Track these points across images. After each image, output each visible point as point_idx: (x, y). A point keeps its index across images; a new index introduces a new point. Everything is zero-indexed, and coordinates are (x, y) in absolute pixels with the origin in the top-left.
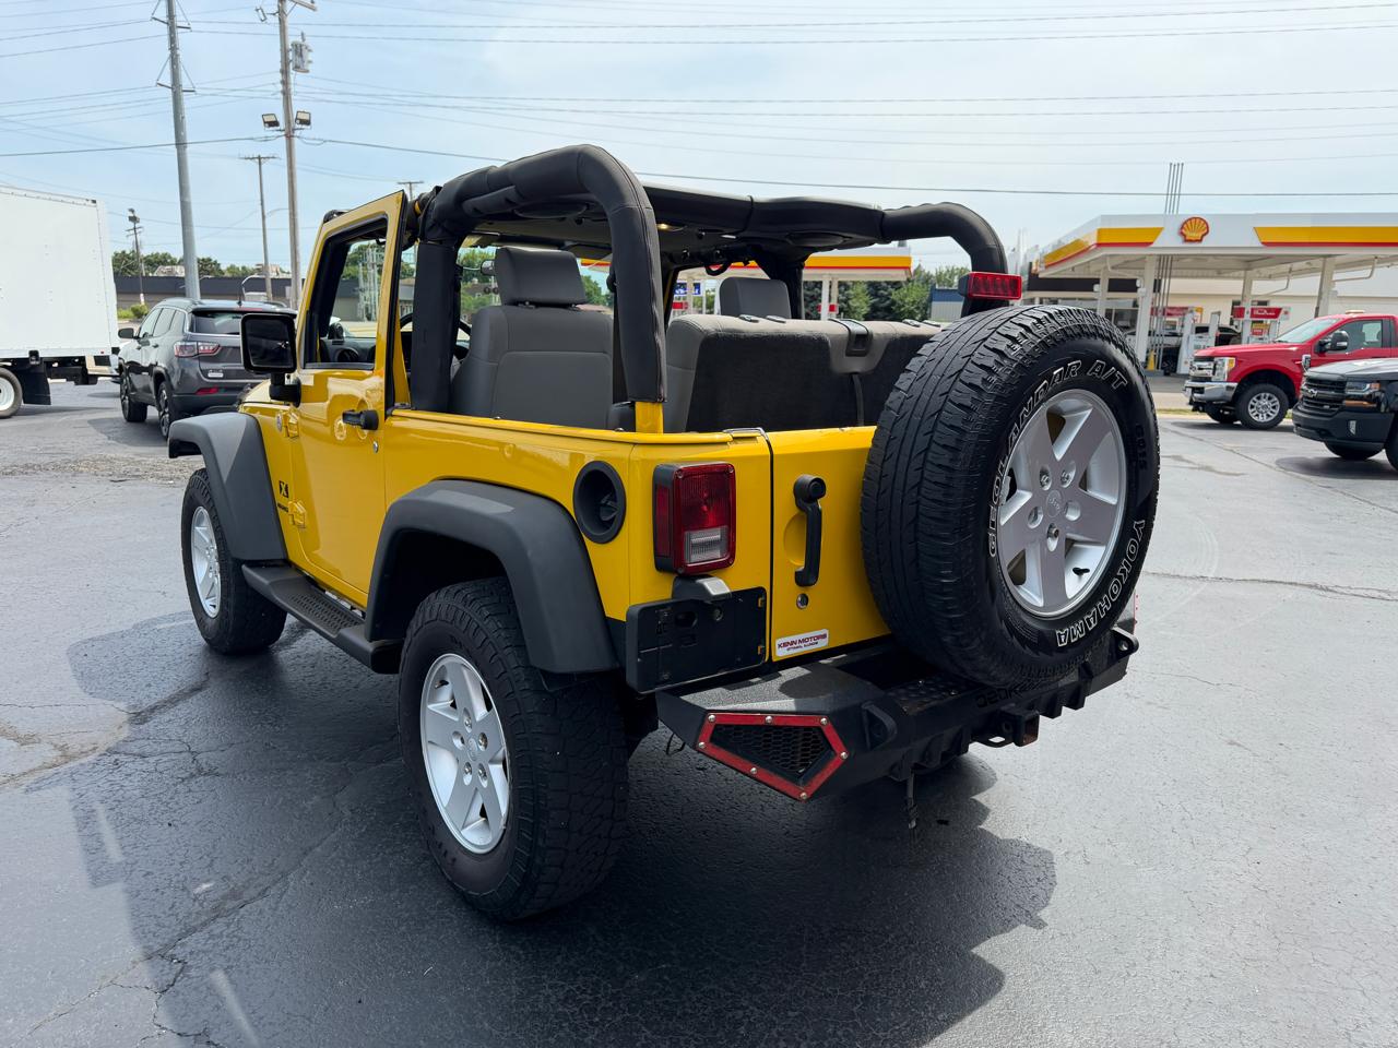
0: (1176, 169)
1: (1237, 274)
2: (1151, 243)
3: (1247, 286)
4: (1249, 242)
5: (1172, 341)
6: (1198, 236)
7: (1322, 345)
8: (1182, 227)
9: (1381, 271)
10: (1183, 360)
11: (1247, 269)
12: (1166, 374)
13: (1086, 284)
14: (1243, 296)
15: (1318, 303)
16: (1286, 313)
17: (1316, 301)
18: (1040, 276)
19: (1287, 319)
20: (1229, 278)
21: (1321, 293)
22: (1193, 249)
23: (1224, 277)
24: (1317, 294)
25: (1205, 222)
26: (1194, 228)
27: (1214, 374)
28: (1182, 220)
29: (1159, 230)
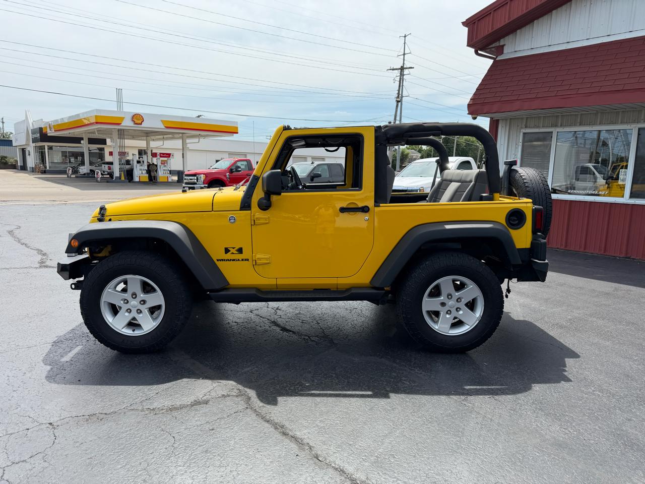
0: (119, 91)
1: (142, 138)
2: (121, 124)
3: (148, 144)
4: (159, 126)
5: (128, 167)
6: (140, 122)
7: (232, 170)
8: (133, 118)
9: (202, 140)
10: (136, 175)
11: (147, 137)
12: (129, 182)
13: (78, 140)
14: (147, 148)
15: (183, 152)
16: (173, 155)
17: (182, 151)
18: (48, 135)
19: (173, 158)
20: (137, 139)
21: (183, 148)
22: (138, 127)
23: (135, 139)
24: (182, 148)
25: (142, 116)
26: (137, 119)
27: (197, 181)
28: (132, 114)
29: (123, 118)
